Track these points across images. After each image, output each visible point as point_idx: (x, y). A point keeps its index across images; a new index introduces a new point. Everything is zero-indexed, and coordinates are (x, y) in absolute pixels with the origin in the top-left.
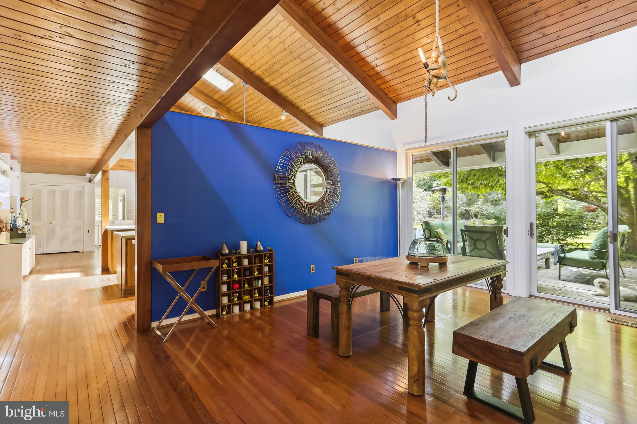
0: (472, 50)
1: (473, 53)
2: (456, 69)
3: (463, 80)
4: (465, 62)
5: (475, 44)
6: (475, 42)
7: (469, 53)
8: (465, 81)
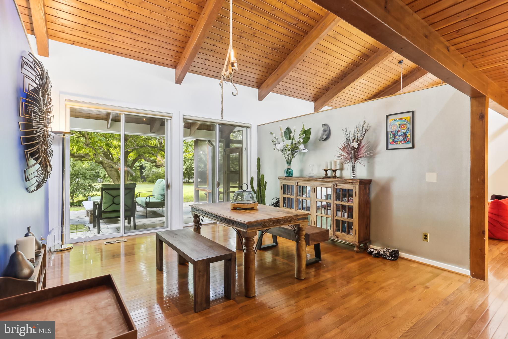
0: (167, 45)
1: (167, 47)
2: (145, 49)
3: (141, 59)
4: (156, 49)
5: (173, 42)
6: (174, 42)
7: (163, 45)
8: (141, 61)
